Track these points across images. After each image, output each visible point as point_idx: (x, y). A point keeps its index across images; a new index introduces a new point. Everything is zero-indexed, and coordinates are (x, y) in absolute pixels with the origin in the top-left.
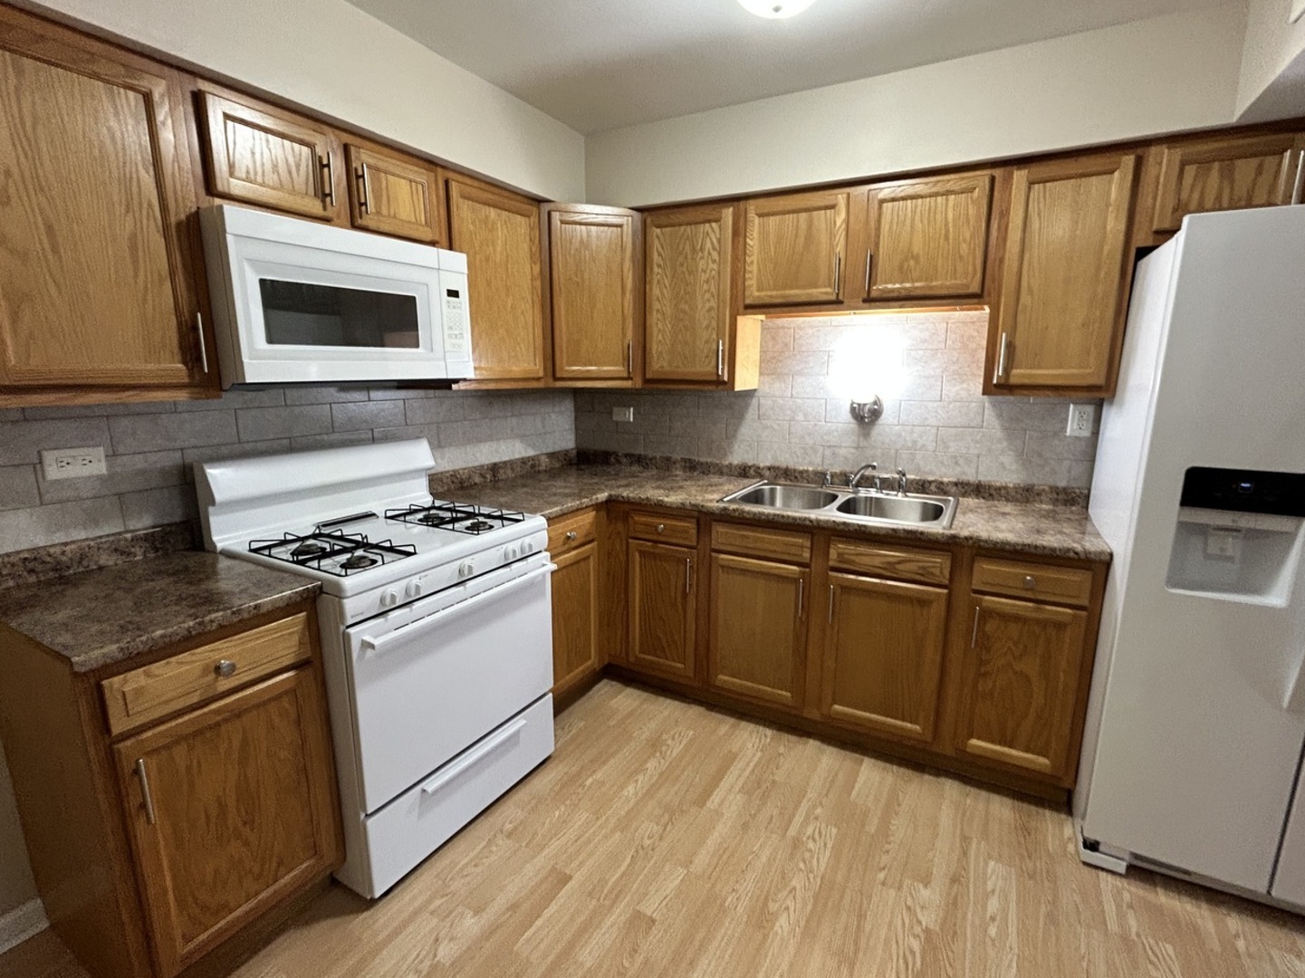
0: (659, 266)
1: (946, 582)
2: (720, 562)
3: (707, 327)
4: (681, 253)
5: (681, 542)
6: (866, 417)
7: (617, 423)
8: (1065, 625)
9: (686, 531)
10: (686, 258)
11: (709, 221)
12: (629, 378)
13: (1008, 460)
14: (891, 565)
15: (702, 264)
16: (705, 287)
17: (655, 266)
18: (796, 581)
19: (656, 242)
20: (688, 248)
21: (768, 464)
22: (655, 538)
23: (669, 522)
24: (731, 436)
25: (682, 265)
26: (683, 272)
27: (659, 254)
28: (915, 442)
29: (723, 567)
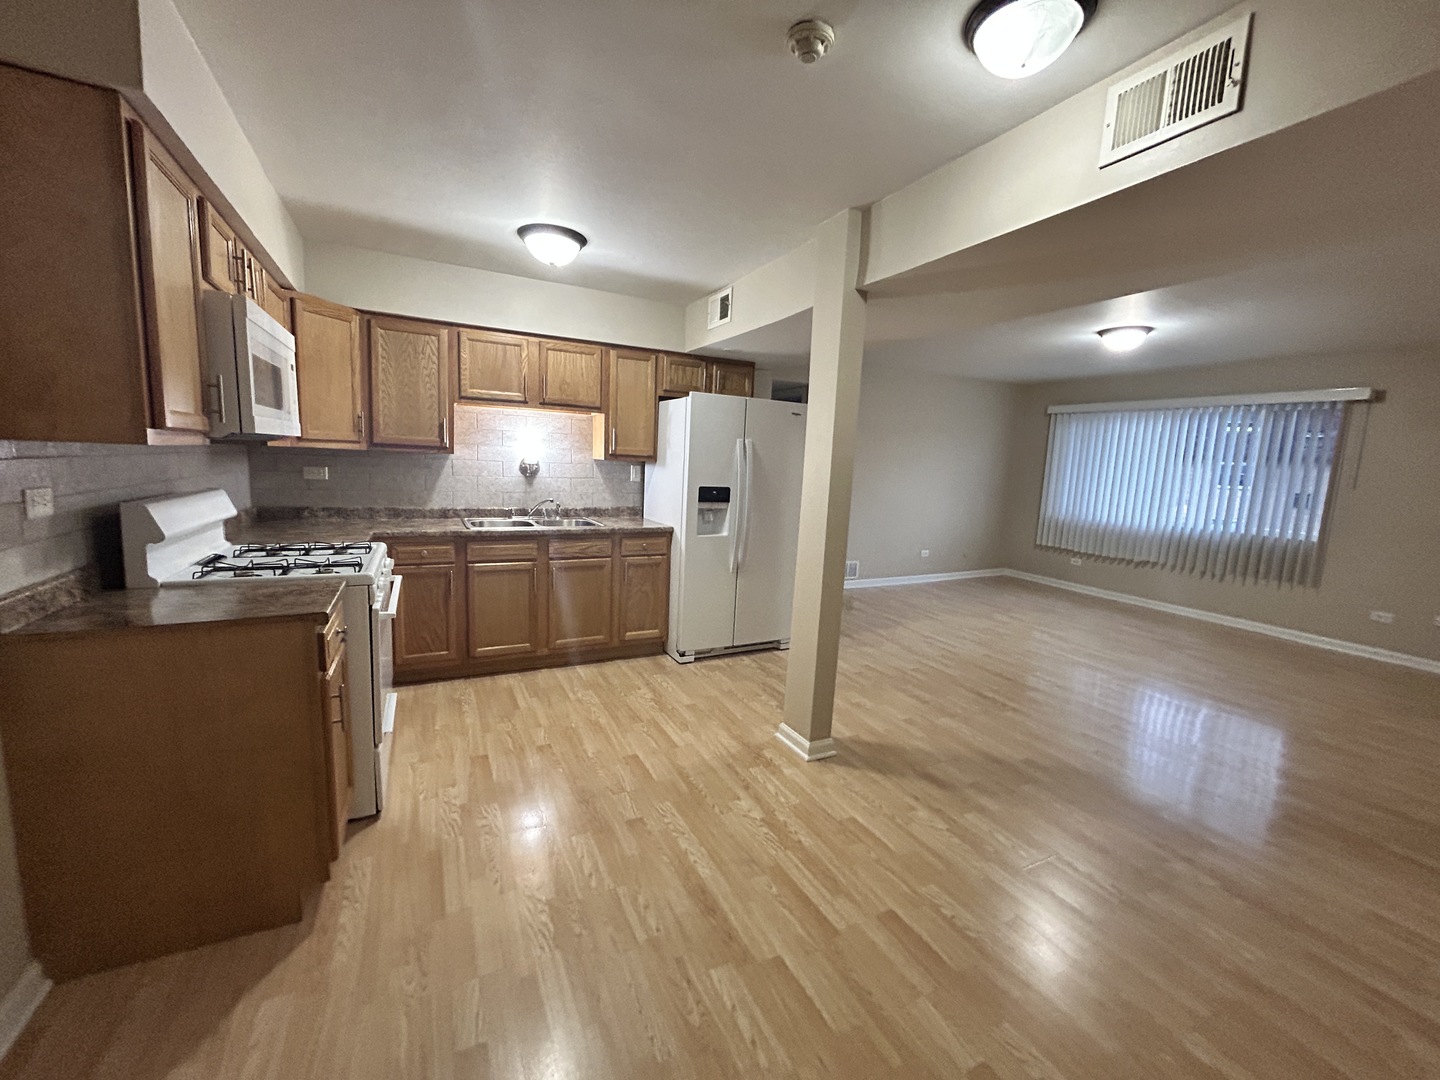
0: (383, 358)
1: (610, 553)
2: (476, 569)
3: (429, 408)
4: (404, 352)
5: (443, 560)
6: (529, 473)
7: (308, 481)
8: (660, 563)
9: (446, 552)
10: (409, 355)
11: (429, 335)
12: (359, 442)
13: (607, 496)
14: (583, 551)
15: (423, 363)
16: (427, 379)
17: (380, 358)
18: (529, 570)
19: (381, 341)
20: (410, 349)
21: (463, 507)
22: (418, 562)
23: (430, 548)
24: (430, 488)
25: (405, 360)
26: (406, 366)
27: (384, 349)
28: (559, 487)
29: (478, 572)
